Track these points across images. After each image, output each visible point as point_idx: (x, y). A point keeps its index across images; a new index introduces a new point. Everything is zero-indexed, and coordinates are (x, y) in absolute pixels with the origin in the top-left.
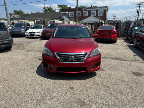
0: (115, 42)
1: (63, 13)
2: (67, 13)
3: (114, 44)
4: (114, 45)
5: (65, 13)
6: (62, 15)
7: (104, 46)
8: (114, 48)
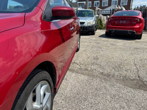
0: (139, 37)
1: (79, 4)
2: (84, 3)
3: (137, 40)
4: (137, 42)
5: (81, 3)
6: (78, 5)
7: (118, 44)
8: (137, 49)
